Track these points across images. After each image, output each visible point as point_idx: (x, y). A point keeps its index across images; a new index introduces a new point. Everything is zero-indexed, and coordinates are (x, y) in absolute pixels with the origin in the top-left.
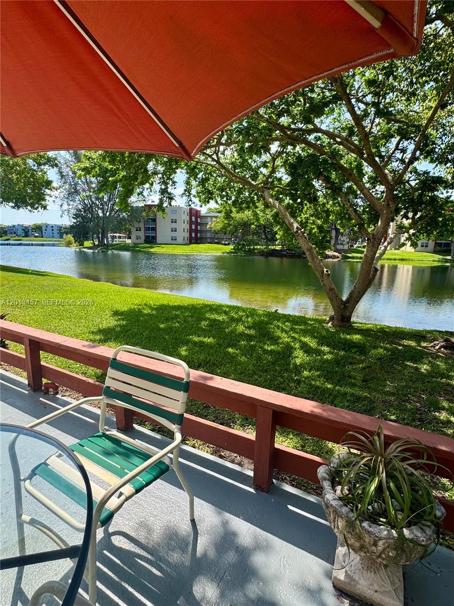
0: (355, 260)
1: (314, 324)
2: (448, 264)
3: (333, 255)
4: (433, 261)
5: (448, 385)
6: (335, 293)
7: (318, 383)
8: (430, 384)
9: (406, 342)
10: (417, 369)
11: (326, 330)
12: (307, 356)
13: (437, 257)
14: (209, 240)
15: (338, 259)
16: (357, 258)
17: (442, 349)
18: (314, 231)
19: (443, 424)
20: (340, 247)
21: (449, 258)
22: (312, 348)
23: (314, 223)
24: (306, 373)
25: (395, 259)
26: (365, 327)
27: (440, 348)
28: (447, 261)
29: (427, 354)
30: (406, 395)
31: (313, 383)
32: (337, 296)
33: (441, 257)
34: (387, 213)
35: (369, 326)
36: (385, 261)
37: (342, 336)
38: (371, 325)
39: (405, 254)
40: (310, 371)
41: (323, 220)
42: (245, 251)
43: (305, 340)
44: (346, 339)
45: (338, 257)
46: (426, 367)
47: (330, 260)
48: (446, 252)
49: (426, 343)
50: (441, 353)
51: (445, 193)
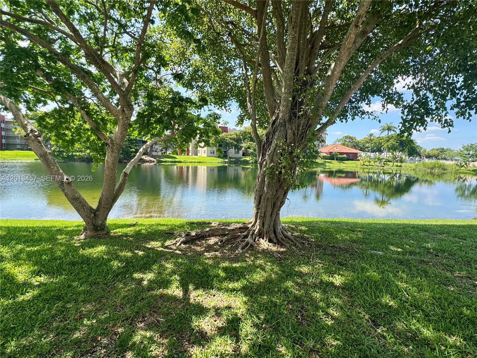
0: (167, 164)
2: (227, 165)
3: (150, 160)
4: (218, 163)
6: (80, 203)
9: (151, 244)
10: (140, 281)
13: (220, 160)
14: (18, 147)
15: (154, 163)
16: (169, 162)
17: (182, 245)
20: (154, 153)
21: (227, 160)
25: (195, 162)
27: (180, 245)
28: (226, 162)
29: (165, 255)
32: (83, 206)
33: (222, 160)
36: (189, 163)
39: (201, 158)
42: (63, 158)
45: (154, 162)
46: (150, 276)
47: (147, 164)
48: (225, 156)
49: (171, 241)
50: (180, 250)
51: (196, 112)
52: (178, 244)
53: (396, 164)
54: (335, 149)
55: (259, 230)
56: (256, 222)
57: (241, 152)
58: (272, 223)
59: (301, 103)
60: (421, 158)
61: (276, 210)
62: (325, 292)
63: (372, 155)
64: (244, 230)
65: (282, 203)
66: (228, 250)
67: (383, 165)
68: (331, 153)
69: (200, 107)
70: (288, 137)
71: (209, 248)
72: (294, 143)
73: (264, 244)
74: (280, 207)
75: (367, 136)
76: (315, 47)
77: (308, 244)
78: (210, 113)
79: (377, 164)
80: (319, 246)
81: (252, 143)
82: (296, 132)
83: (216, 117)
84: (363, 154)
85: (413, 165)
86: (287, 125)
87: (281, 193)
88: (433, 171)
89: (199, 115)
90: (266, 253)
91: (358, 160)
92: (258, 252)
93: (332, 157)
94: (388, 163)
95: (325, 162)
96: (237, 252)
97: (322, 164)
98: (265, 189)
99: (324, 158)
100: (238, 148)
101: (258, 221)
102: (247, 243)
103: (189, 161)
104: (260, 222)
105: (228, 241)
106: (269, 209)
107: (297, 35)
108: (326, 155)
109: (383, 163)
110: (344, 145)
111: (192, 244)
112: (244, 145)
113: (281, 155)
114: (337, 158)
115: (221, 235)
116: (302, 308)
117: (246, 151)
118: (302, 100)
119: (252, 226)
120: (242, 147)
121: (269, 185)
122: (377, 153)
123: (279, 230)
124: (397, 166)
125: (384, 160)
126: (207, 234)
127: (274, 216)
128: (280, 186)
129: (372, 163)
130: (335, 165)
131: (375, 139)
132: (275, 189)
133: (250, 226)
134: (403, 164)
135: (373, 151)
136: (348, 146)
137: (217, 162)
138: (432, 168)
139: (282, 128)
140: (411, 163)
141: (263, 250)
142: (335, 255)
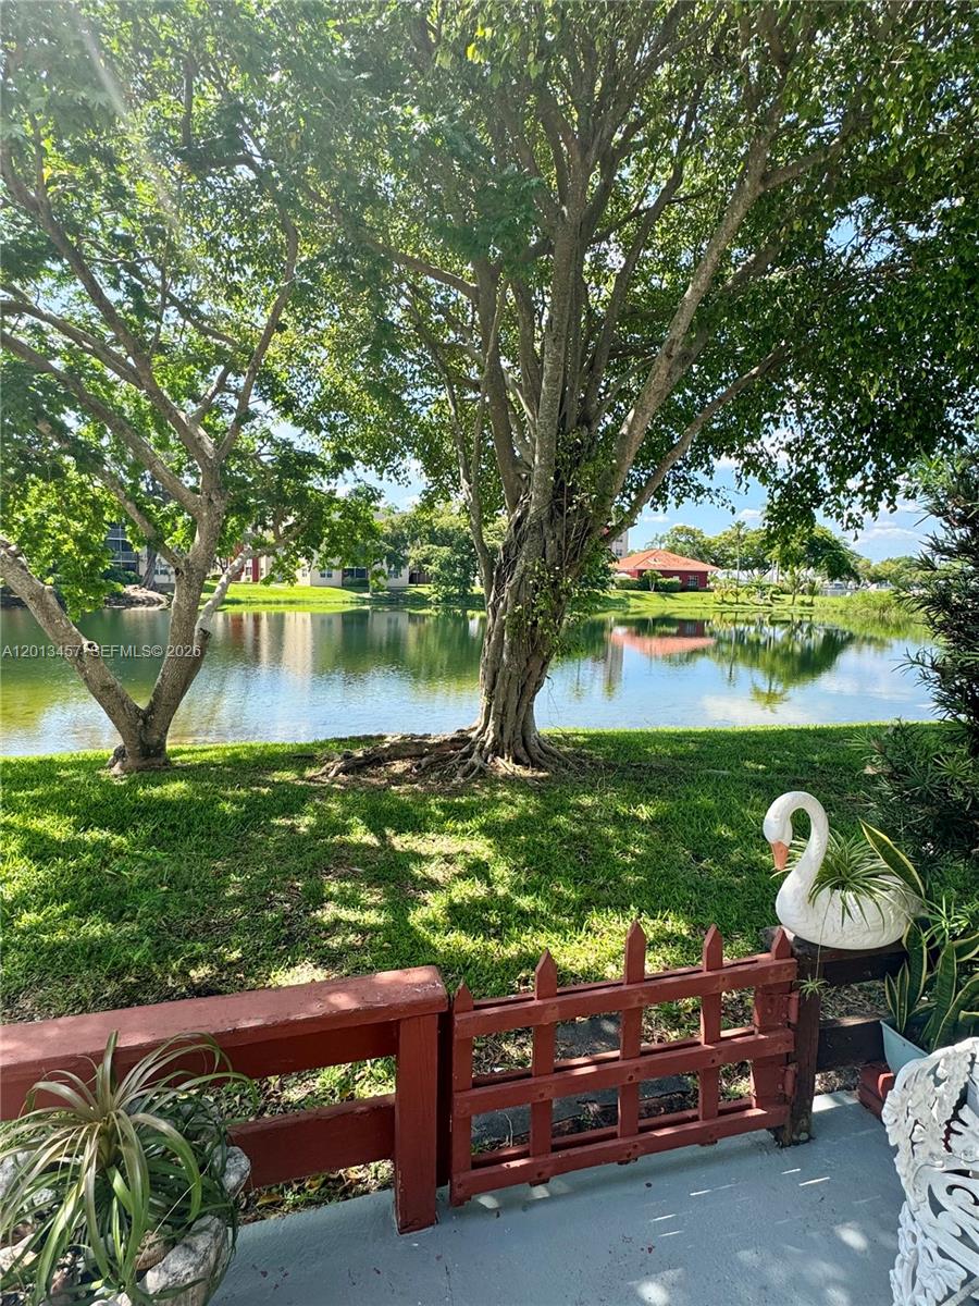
1: (74, 776)
2: (367, 607)
3: (148, 598)
4: (343, 602)
5: (344, 845)
6: (118, 695)
7: (60, 936)
8: (311, 855)
9: (277, 776)
10: (292, 829)
11: (102, 785)
12: (39, 870)
13: (350, 595)
15: (160, 607)
17: (341, 775)
18: (66, 548)
19: (327, 930)
20: (160, 579)
21: (367, 595)
22: (58, 843)
23: (64, 528)
24: (28, 918)
25: (278, 602)
26: (198, 759)
27: (336, 775)
28: (364, 602)
29: (315, 791)
30: (265, 894)
31: (46, 938)
32: (123, 702)
33: (355, 595)
34: (210, 516)
35: (209, 754)
36: (261, 606)
37: (141, 792)
38: (213, 753)
40: (39, 912)
41: (86, 523)
43: (40, 826)
44: (149, 799)
45: (160, 602)
46: (308, 820)
47: (141, 609)
48: (362, 585)
49: (314, 770)
50: (339, 783)
51: (325, 483)
52: (332, 774)
53: (799, 598)
54: (651, 561)
55: (494, 741)
56: (486, 725)
57: (405, 573)
58: (520, 726)
59: (573, 490)
60: (859, 583)
61: (527, 698)
62: (622, 827)
63: (743, 576)
64: (461, 745)
65: (539, 684)
66: (437, 780)
67: (769, 602)
68: (640, 572)
69: (336, 473)
70: (548, 553)
71: (397, 779)
72: (561, 566)
73: (505, 766)
74: (535, 693)
75: (730, 529)
76: (597, 366)
77: (591, 764)
78: (355, 486)
79: (756, 598)
80: (611, 767)
81: (435, 547)
82: (563, 543)
83: (372, 495)
84: (720, 574)
85: (840, 602)
86: (546, 529)
87: (536, 663)
88: (885, 614)
89: (332, 492)
90: (511, 781)
91: (711, 591)
92: (497, 781)
93: (644, 582)
94: (782, 596)
95: (627, 596)
96: (454, 782)
97: (619, 601)
98: (504, 656)
99: (624, 585)
100: (397, 561)
101: (491, 723)
102: (473, 767)
103: (260, 598)
104: (495, 725)
105: (431, 765)
106: (514, 699)
107: (561, 355)
108: (628, 577)
109: (768, 597)
110: (672, 550)
111: (359, 773)
112: (414, 553)
113: (536, 587)
114: (656, 585)
115: (416, 756)
116: (585, 847)
117: (421, 569)
118: (574, 485)
119: (479, 734)
120: (407, 559)
121: (511, 648)
122: (756, 571)
123: (532, 741)
124: (803, 603)
125: (772, 589)
126: (386, 755)
127: (523, 711)
128: (535, 650)
129: (743, 597)
130: (651, 605)
131: (749, 536)
132: (524, 656)
133: (473, 735)
134: (817, 599)
135: (745, 567)
136: (683, 554)
137: (341, 600)
138: (883, 609)
139: (536, 536)
140: (834, 594)
141: (505, 777)
142: (641, 779)
